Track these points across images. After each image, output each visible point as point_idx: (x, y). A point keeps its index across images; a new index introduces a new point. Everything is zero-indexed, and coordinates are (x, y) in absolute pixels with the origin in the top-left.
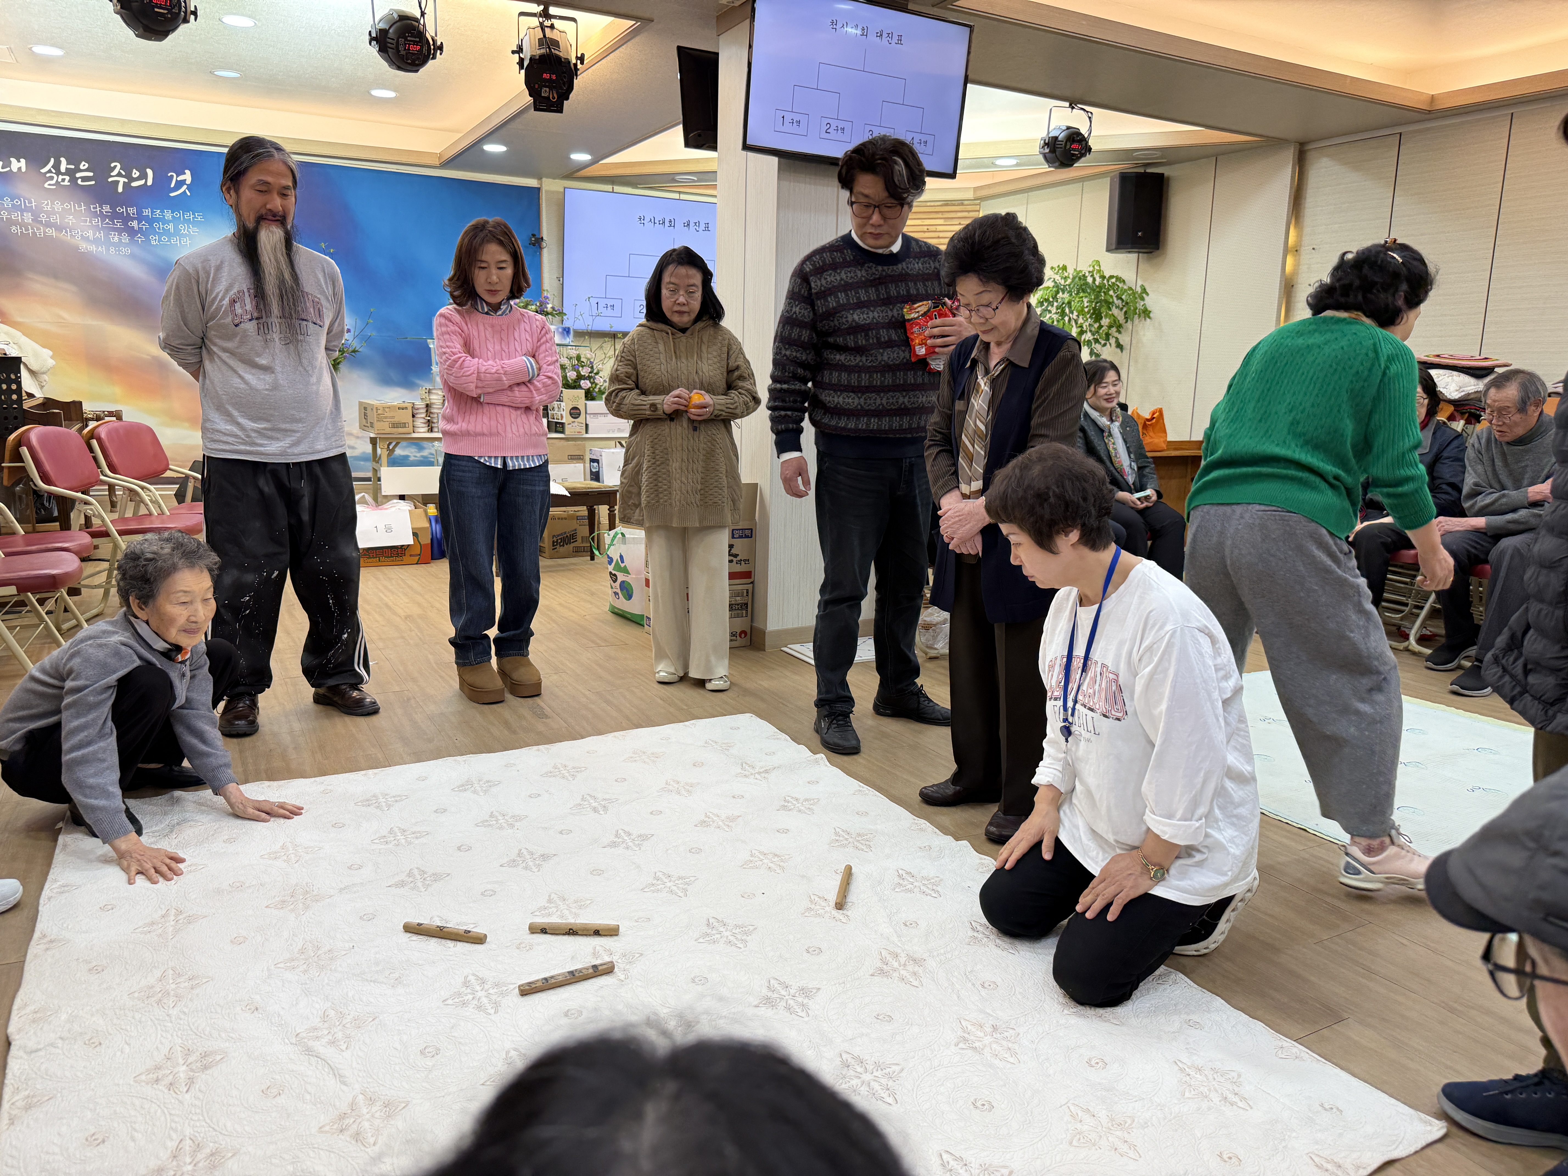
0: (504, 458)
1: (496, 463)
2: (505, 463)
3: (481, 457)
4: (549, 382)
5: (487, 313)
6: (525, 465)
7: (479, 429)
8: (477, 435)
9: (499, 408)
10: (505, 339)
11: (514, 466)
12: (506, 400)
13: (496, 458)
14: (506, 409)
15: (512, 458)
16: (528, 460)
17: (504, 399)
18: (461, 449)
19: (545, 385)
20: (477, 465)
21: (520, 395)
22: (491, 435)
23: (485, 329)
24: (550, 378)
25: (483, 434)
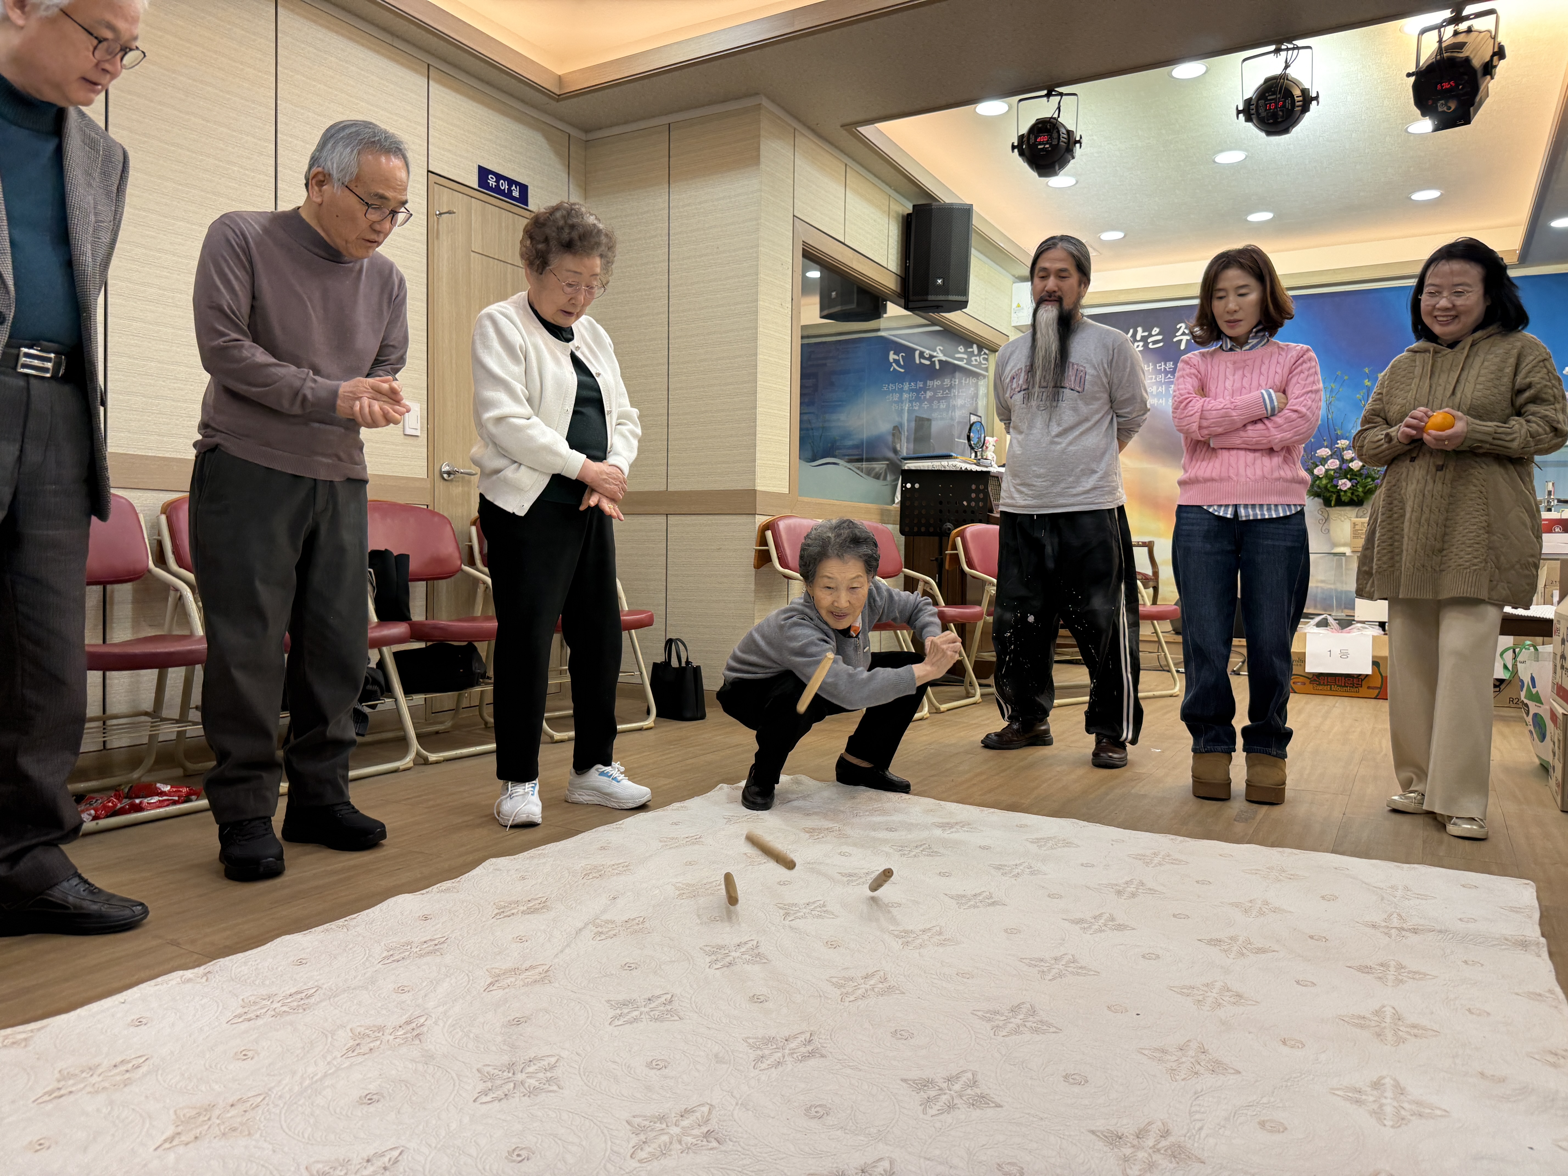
0: (1236, 507)
1: (1226, 512)
2: (1236, 513)
3: (1210, 506)
4: (1294, 415)
5: (1231, 350)
6: (1263, 514)
7: (1208, 474)
8: (1206, 480)
9: (1234, 452)
10: (1248, 375)
11: (1248, 515)
12: (1238, 442)
13: (1227, 506)
14: (1242, 453)
15: (1246, 506)
16: (1269, 509)
17: (1236, 440)
18: (1192, 498)
19: (1289, 421)
20: (1207, 516)
21: (1254, 433)
22: (1221, 480)
23: (1227, 367)
24: (1296, 411)
25: (1212, 480)
